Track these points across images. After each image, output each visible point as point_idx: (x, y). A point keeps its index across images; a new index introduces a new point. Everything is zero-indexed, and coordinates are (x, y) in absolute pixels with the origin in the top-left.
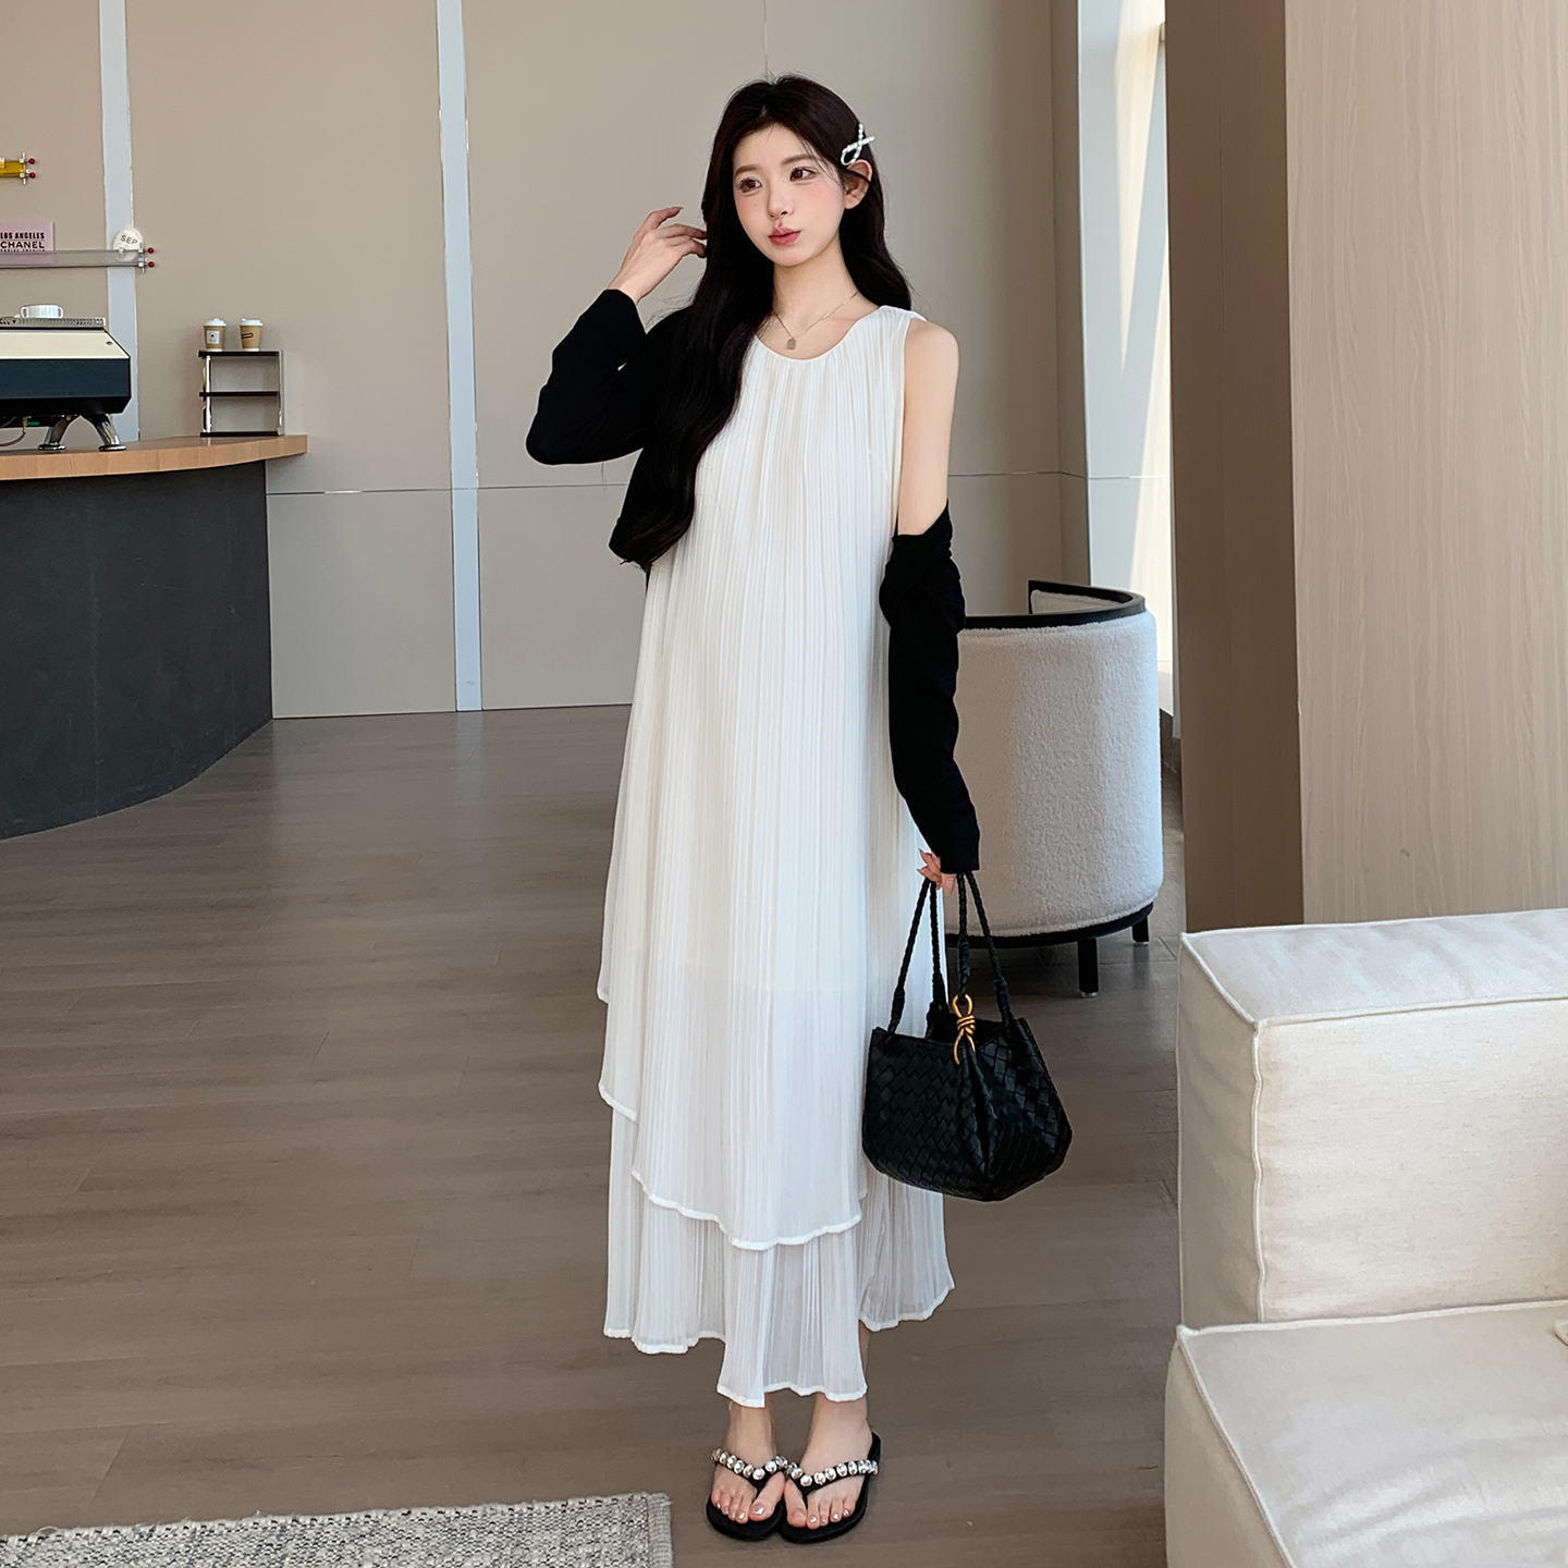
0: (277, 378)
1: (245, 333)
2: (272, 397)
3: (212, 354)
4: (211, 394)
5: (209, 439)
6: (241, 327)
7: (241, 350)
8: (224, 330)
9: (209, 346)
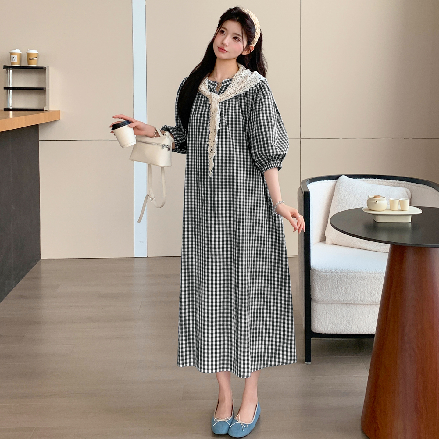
0: (45, 81)
1: (30, 57)
2: (41, 90)
3: (13, 68)
4: (13, 89)
5: (11, 112)
6: (28, 54)
7: (27, 66)
8: (20, 56)
9: (12, 63)
